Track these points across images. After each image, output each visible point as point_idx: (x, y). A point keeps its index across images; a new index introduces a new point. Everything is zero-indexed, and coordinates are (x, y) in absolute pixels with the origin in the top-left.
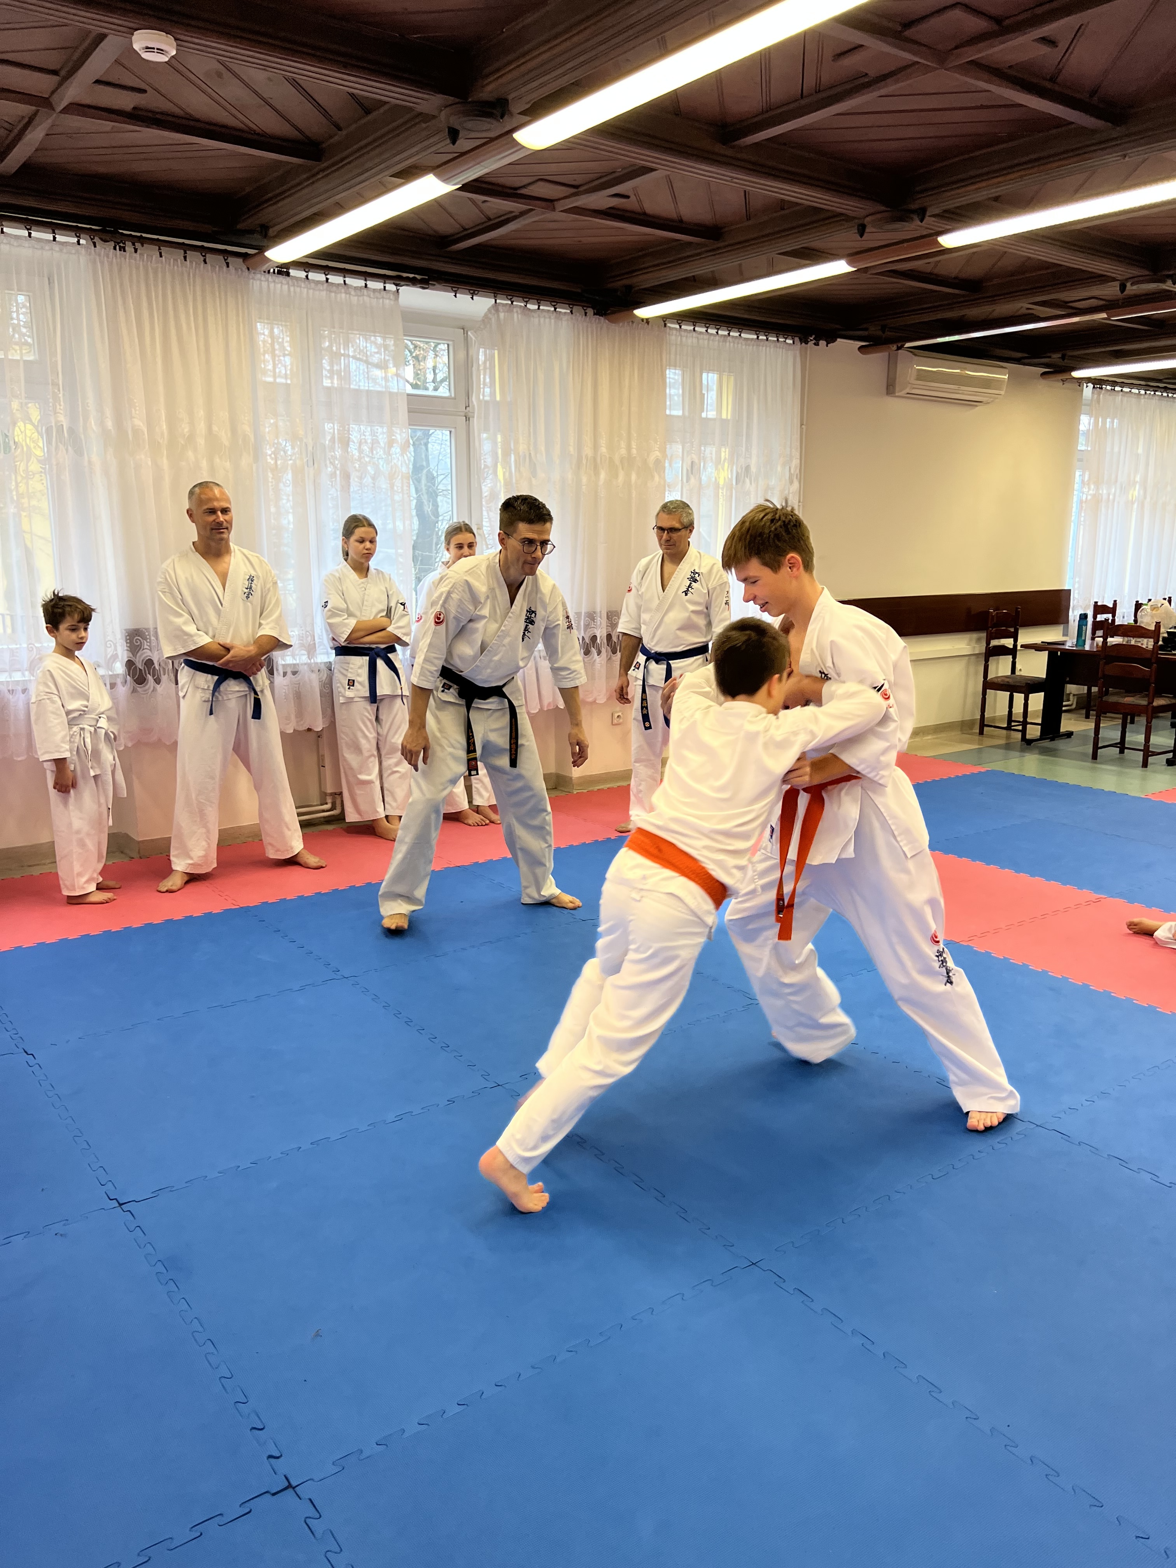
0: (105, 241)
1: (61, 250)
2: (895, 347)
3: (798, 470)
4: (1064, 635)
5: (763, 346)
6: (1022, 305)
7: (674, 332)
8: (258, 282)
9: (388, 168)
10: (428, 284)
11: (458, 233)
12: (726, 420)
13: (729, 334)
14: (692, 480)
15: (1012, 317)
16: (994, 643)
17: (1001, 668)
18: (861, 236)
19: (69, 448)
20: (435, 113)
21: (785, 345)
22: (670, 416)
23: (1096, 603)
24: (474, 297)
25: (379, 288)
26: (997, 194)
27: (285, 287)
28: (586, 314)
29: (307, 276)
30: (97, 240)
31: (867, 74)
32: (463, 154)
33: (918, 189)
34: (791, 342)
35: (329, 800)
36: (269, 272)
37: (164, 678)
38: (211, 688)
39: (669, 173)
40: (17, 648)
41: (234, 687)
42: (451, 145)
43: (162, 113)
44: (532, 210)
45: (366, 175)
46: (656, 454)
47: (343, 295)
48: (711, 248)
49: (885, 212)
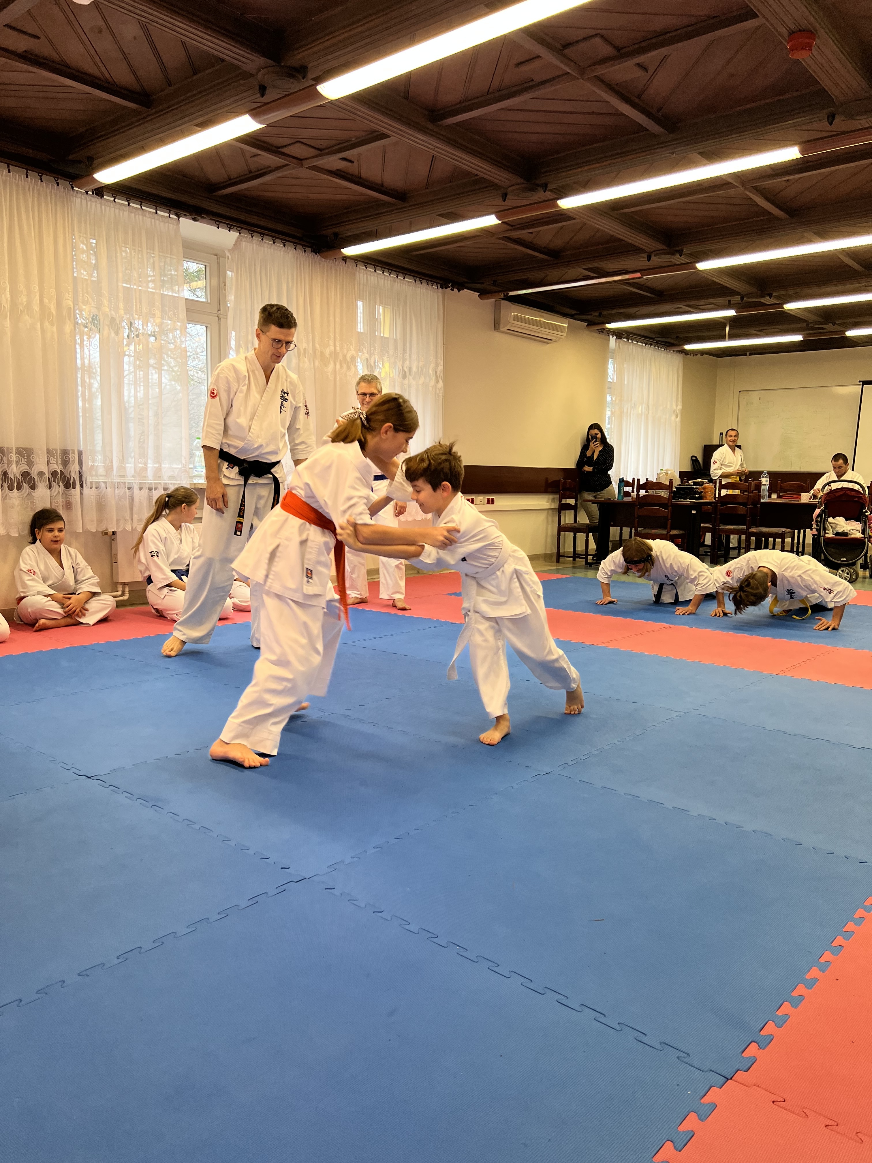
2: (500, 296)
3: (442, 374)
5: (418, 288)
6: (582, 271)
7: (362, 271)
8: (79, 199)
10: (199, 217)
13: (398, 278)
16: (564, 501)
18: (504, 201)
20: (255, 72)
21: (432, 289)
22: (359, 331)
24: (230, 232)
25: (165, 216)
26: (590, 177)
27: (99, 206)
28: (305, 251)
29: (114, 200)
31: (533, 80)
32: (266, 104)
33: (543, 170)
34: (436, 287)
35: (121, 589)
36: (87, 192)
39: (395, 140)
42: (261, 97)
43: (45, 57)
44: (286, 165)
46: (352, 352)
47: (141, 217)
48: (399, 207)
49: (523, 184)
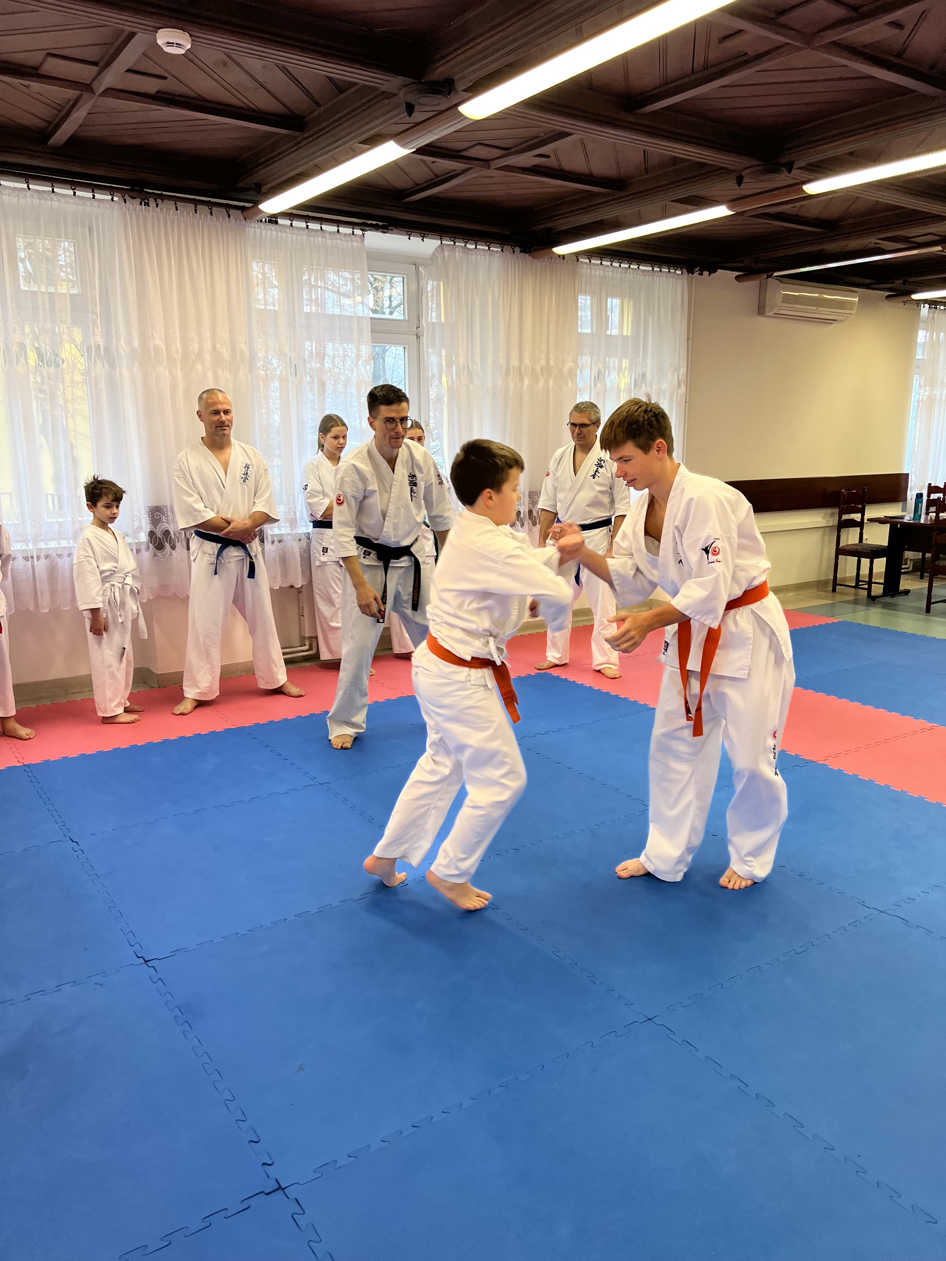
0: (133, 198)
1: (99, 206)
2: (765, 276)
3: (685, 377)
4: (902, 511)
5: (657, 276)
6: (871, 241)
7: (585, 266)
8: (252, 229)
9: (357, 136)
10: (388, 229)
11: (412, 188)
12: (627, 337)
13: (629, 267)
14: (599, 385)
15: (862, 250)
16: (845, 517)
17: (851, 537)
18: (739, 185)
19: (105, 363)
20: (396, 92)
21: (675, 275)
22: (581, 334)
23: (930, 484)
24: (424, 239)
25: (348, 233)
26: (852, 150)
27: (274, 233)
28: (514, 251)
29: (291, 224)
30: (127, 197)
31: (746, 54)
32: (417, 124)
33: (787, 146)
34: (680, 272)
35: (307, 643)
36: (261, 221)
37: (178, 545)
38: (216, 554)
39: (583, 137)
40: (64, 522)
41: (233, 553)
42: (408, 117)
43: (180, 96)
44: (471, 168)
45: (340, 142)
46: (570, 364)
47: (320, 239)
48: (616, 197)
49: (759, 165)
